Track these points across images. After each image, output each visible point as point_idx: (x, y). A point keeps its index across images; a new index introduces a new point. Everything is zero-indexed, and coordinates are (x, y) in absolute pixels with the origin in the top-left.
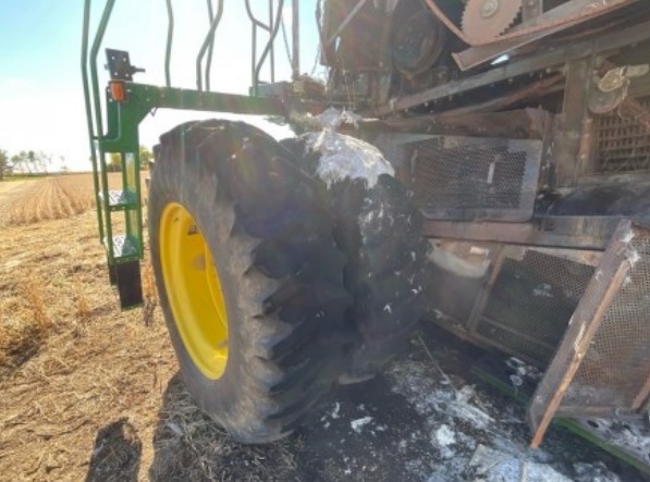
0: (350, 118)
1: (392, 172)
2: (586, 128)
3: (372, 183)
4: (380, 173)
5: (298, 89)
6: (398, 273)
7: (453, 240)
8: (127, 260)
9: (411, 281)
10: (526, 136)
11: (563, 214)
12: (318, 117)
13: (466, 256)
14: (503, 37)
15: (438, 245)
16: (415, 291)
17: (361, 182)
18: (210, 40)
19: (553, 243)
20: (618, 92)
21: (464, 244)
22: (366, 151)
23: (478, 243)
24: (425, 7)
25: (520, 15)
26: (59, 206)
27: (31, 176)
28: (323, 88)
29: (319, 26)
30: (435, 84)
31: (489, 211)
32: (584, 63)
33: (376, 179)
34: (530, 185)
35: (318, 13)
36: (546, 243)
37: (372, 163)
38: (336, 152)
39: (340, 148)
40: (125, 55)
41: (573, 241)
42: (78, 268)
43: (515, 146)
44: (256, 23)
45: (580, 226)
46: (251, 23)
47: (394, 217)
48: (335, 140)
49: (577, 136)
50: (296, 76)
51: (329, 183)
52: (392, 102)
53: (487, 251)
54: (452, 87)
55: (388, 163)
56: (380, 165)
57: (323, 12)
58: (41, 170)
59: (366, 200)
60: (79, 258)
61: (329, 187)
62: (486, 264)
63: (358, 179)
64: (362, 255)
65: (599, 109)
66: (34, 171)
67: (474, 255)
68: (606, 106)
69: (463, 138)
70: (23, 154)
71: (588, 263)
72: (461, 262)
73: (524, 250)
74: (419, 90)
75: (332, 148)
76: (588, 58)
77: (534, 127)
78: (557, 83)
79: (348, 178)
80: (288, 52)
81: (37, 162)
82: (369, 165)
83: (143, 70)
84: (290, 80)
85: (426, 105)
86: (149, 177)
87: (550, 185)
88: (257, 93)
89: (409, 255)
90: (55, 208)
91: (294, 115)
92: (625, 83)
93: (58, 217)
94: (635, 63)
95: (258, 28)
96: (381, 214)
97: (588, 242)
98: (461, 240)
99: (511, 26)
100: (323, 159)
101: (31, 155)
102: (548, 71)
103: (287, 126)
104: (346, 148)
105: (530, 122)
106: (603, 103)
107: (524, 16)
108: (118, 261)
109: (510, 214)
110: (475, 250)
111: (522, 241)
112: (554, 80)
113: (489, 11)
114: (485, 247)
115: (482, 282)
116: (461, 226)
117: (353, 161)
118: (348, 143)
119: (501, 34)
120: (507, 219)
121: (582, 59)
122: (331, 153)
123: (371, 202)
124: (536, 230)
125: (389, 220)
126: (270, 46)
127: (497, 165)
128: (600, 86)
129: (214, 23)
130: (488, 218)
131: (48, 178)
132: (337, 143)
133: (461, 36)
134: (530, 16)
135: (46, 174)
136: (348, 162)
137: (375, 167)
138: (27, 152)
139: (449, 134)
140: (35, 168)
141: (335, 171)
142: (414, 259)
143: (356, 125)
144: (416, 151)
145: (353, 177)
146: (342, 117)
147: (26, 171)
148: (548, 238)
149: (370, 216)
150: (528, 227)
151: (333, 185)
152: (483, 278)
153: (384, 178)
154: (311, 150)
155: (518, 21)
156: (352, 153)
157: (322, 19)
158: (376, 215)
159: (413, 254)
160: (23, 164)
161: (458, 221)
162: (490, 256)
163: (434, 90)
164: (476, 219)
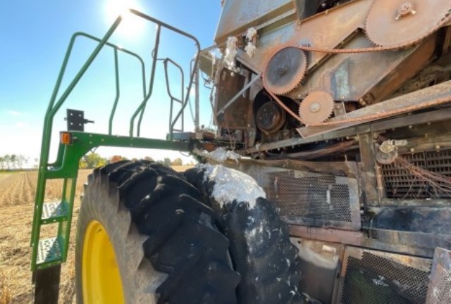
0: (233, 155)
1: (264, 195)
2: (378, 171)
3: (252, 205)
4: (257, 197)
5: (199, 137)
6: (279, 279)
7: (309, 239)
8: (49, 265)
9: (289, 283)
10: (346, 176)
11: (382, 228)
12: (212, 153)
13: (320, 252)
14: (325, 124)
15: (299, 242)
16: (293, 292)
17: (245, 205)
18: (143, 106)
19: (380, 248)
20: (392, 153)
21: (317, 243)
22: (245, 180)
23: (328, 243)
24: (271, 100)
25: (333, 113)
26: (21, 195)
27: (8, 171)
28: (214, 136)
29: (212, 105)
30: (282, 138)
31: (332, 221)
32: (367, 135)
33: (255, 202)
34: (355, 205)
35: (211, 99)
36: (375, 247)
37: (251, 190)
38: (225, 183)
39: (228, 180)
40: (82, 113)
41: (393, 247)
42: (17, 251)
43: (340, 180)
44: (173, 99)
45: (396, 238)
46: (170, 99)
47: (271, 231)
48: (224, 174)
49: (373, 175)
50: (197, 129)
51: (222, 204)
52: (257, 146)
53: (334, 249)
54: (293, 141)
55: (261, 188)
56: (256, 190)
57: (214, 98)
58: (17, 167)
59: (250, 218)
60: (22, 241)
61: (221, 207)
62: (336, 259)
63: (243, 203)
64: (249, 261)
65: (383, 162)
66: (12, 168)
67: (326, 251)
68: (387, 160)
69: (306, 173)
70: (7, 157)
71: (408, 265)
72: (318, 257)
73: (361, 251)
74: (273, 141)
75: (223, 179)
76: (369, 133)
77: (350, 171)
78: (353, 144)
79: (235, 202)
80: (192, 116)
81: (16, 162)
82: (249, 192)
83: (92, 122)
84: (193, 131)
85: (279, 149)
86: (83, 195)
87: (365, 203)
88: (172, 139)
89: (285, 262)
90: (17, 196)
91: (196, 151)
92: (395, 149)
93: (17, 203)
94: (398, 139)
95: (174, 101)
96: (261, 230)
97: (404, 249)
98: (315, 240)
99: (329, 118)
100: (216, 186)
101: (13, 158)
102: (348, 138)
103: (192, 157)
104: (232, 179)
105: (347, 169)
106: (385, 159)
107: (335, 114)
108: (40, 267)
109: (347, 225)
110: (326, 247)
111: (359, 244)
112: (351, 142)
113: (314, 109)
114: (333, 246)
115: (336, 274)
116: (314, 230)
117: (238, 189)
118: (233, 176)
119: (324, 122)
120: (345, 228)
121: (366, 133)
122: (223, 183)
123: (253, 219)
124: (367, 238)
125: (267, 233)
126: (181, 112)
127: (331, 191)
128: (381, 149)
129: (147, 98)
130: (332, 226)
131: (21, 173)
132: (226, 175)
133: (299, 119)
134: (339, 114)
135: (21, 170)
136: (234, 190)
137: (253, 192)
138: (10, 155)
139: (297, 170)
140: (13, 165)
141: (226, 196)
142: (289, 265)
143: (237, 161)
144: (276, 178)
145: (239, 200)
146: (228, 155)
147: (6, 168)
148: (375, 244)
149: (254, 232)
150: (360, 235)
151: (224, 206)
152: (336, 270)
153: (260, 200)
154: (208, 179)
155: (333, 115)
156: (236, 183)
157: (214, 101)
158: (258, 231)
159: (288, 261)
160: (5, 163)
161: (311, 226)
162: (338, 253)
163: (282, 142)
164: (324, 226)
